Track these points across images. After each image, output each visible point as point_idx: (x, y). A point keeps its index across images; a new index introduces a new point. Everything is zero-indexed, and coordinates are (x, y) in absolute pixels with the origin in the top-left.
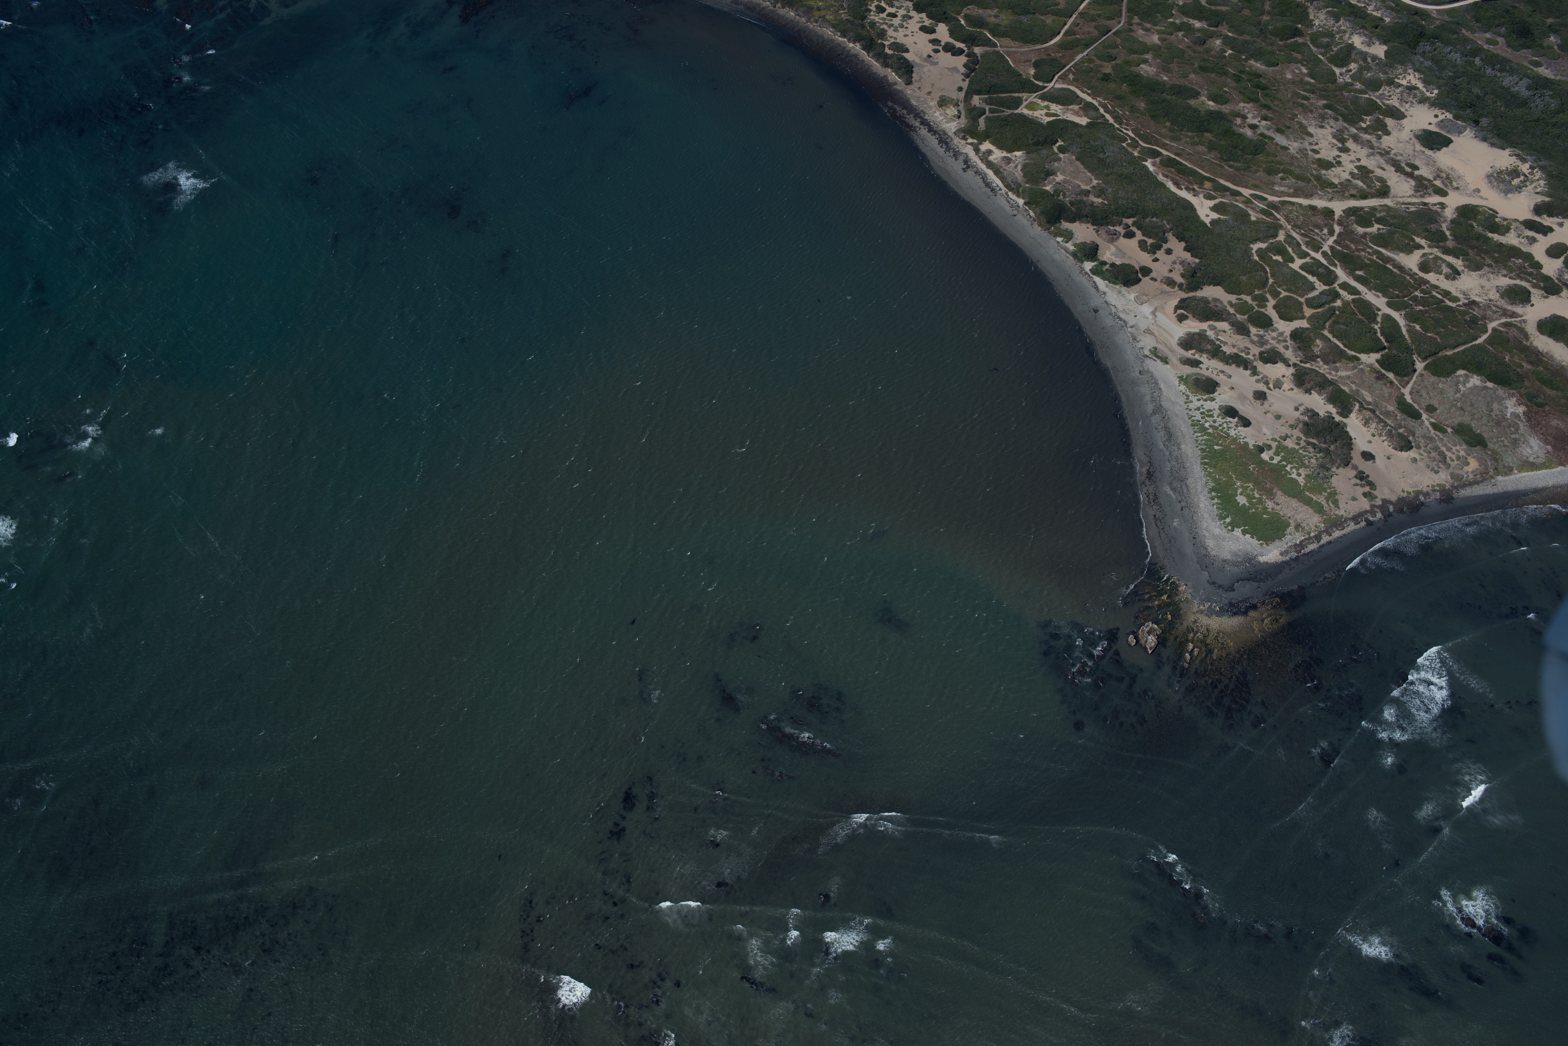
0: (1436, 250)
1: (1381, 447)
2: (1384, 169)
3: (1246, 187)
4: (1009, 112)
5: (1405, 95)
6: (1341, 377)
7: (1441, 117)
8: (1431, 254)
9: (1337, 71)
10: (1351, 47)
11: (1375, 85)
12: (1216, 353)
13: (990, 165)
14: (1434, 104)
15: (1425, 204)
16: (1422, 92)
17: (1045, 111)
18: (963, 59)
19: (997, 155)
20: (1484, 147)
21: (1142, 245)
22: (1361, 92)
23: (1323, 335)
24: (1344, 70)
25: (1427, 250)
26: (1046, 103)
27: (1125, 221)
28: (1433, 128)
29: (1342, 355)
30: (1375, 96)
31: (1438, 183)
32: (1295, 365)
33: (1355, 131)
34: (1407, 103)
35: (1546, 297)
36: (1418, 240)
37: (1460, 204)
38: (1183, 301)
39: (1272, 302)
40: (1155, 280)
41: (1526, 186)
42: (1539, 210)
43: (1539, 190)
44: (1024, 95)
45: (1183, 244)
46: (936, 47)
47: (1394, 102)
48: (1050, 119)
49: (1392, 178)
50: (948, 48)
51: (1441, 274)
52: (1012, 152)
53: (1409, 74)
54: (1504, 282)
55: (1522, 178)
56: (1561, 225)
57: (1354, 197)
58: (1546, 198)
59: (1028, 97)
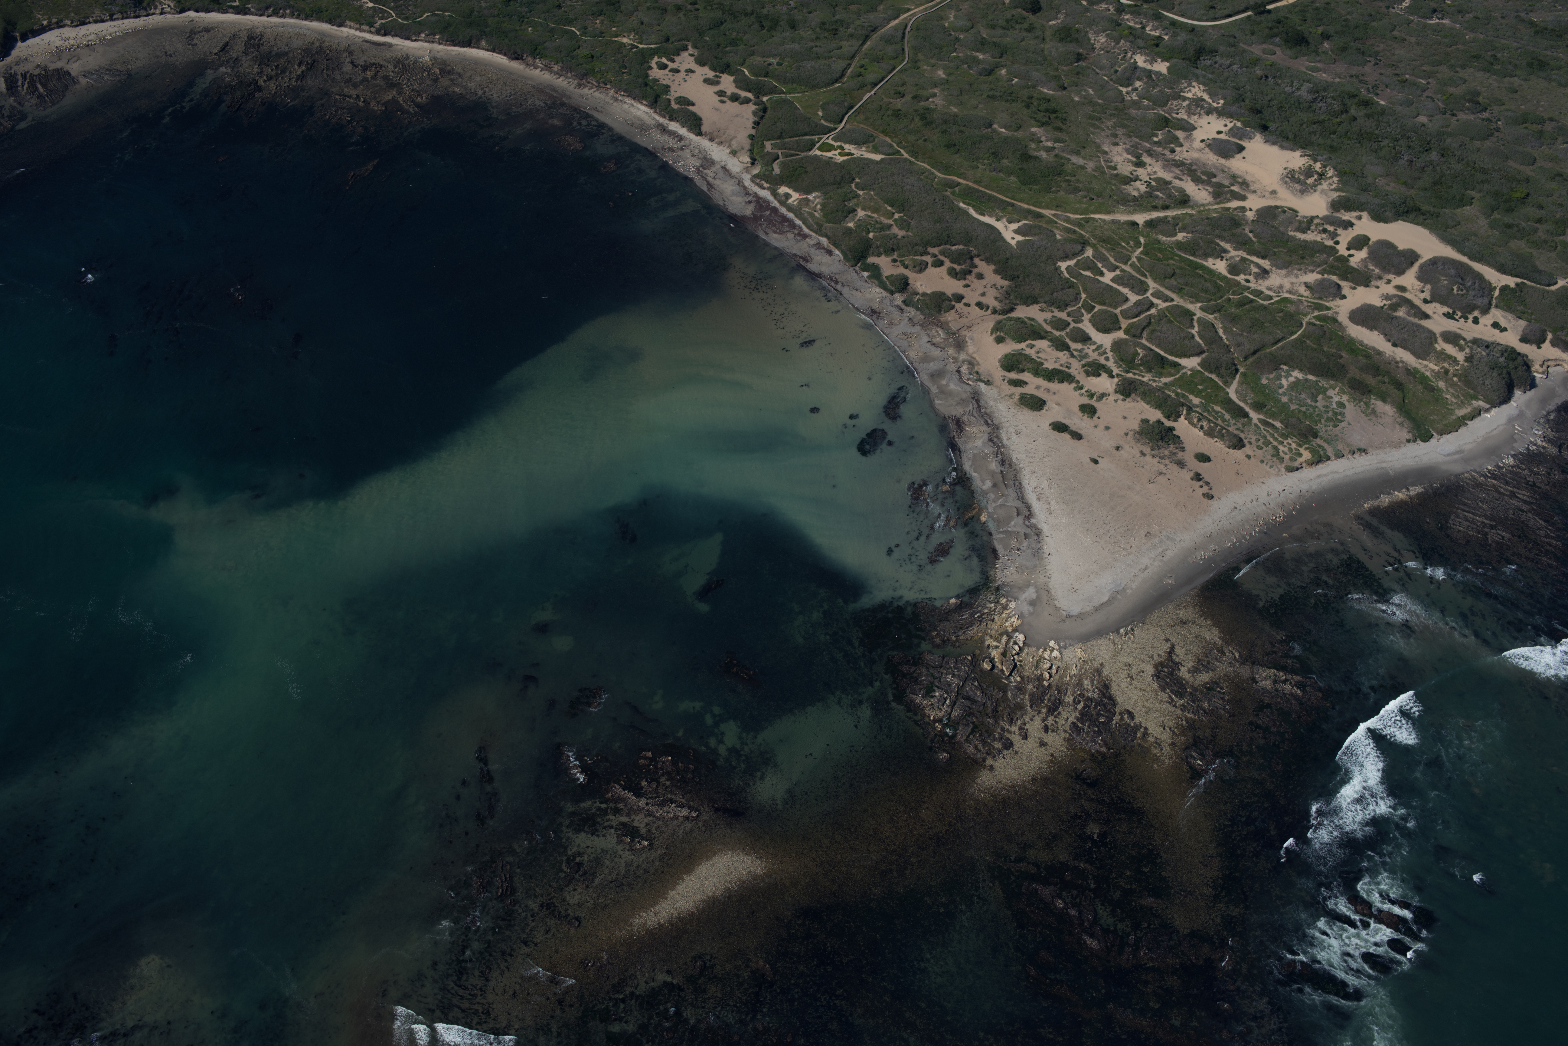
0: (1243, 252)
1: (1215, 447)
2: (1181, 180)
3: (1048, 208)
4: (803, 155)
5: (1193, 107)
6: (1165, 384)
7: (1230, 125)
8: (1238, 256)
9: (1124, 90)
10: (1135, 67)
11: (1162, 101)
12: (1038, 370)
13: (790, 209)
14: (1221, 113)
15: (1228, 209)
16: (1210, 104)
17: (839, 151)
18: (752, 107)
19: (795, 196)
20: (1275, 149)
21: (953, 273)
22: (1148, 108)
23: (1142, 344)
24: (1130, 89)
25: (1233, 253)
26: (839, 143)
27: (931, 250)
28: (1224, 137)
29: (1163, 361)
30: (1164, 111)
31: (1235, 188)
32: (1118, 375)
33: (1148, 145)
34: (1195, 115)
35: (1354, 288)
36: (1223, 244)
37: (1260, 207)
38: (999, 323)
39: (1087, 317)
40: (969, 305)
41: (1321, 184)
42: (1336, 206)
43: (1332, 187)
44: (816, 137)
45: (992, 267)
46: (722, 98)
47: (1183, 115)
48: (845, 158)
49: (1190, 188)
50: (735, 98)
51: (1250, 274)
52: (809, 193)
53: (1194, 87)
54: (1312, 277)
55: (1316, 176)
56: (1360, 218)
57: (1155, 208)
58: (1342, 194)
59: (821, 139)
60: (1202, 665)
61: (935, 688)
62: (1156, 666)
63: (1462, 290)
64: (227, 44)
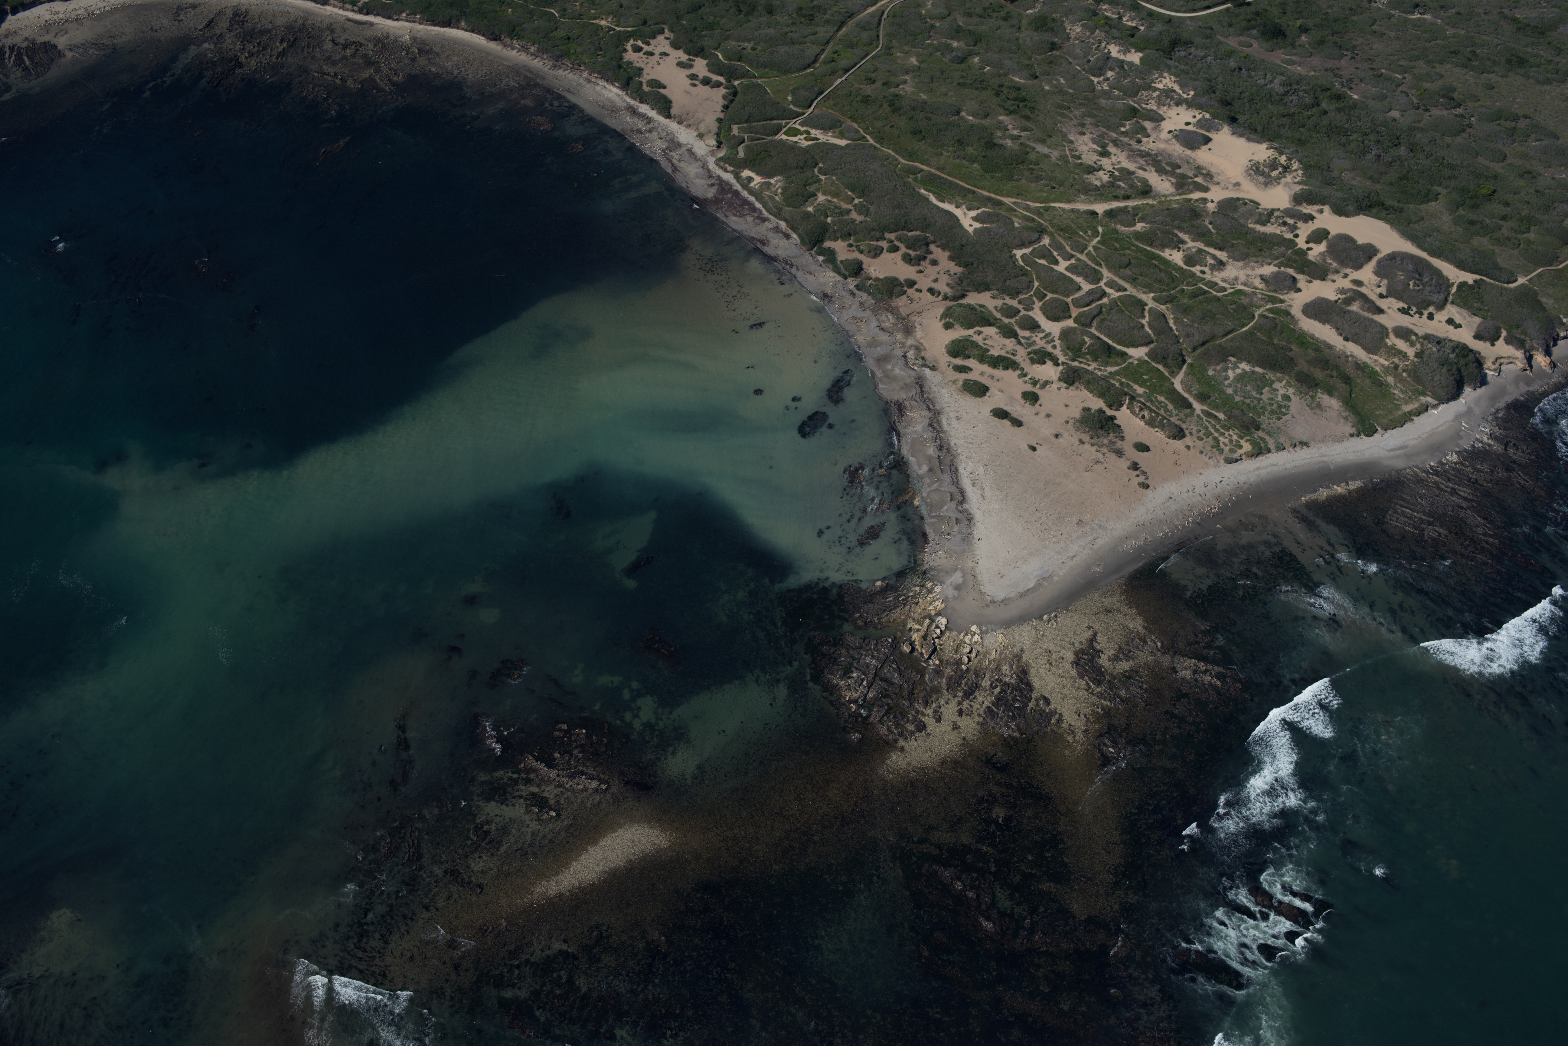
0: (1202, 244)
1: (1156, 437)
2: (1145, 170)
3: (1008, 196)
4: (768, 139)
5: (1163, 98)
6: (1111, 373)
7: (1199, 117)
8: (1195, 247)
9: (1096, 80)
10: (1108, 57)
11: (1133, 92)
12: (984, 357)
13: (751, 192)
14: (1190, 104)
15: (1190, 200)
16: (1180, 95)
17: (805, 135)
18: (723, 91)
19: (757, 180)
20: (1242, 142)
21: (907, 259)
22: (1118, 98)
23: (1091, 333)
24: (1102, 79)
25: (1191, 244)
26: (805, 128)
27: (887, 235)
28: (1192, 128)
29: (1109, 350)
30: (1134, 101)
31: (1199, 180)
32: (1063, 363)
33: (1114, 135)
34: (1164, 105)
35: (1310, 282)
36: (1182, 236)
37: (1222, 198)
38: (949, 309)
39: (1038, 305)
40: (921, 291)
41: (1285, 177)
42: (1298, 199)
43: (1296, 180)
44: (784, 123)
45: (947, 254)
46: (694, 82)
47: (1153, 106)
48: (810, 143)
49: (1153, 178)
50: (706, 82)
51: (1206, 266)
52: (771, 177)
53: (1165, 78)
54: (1268, 270)
55: (1280, 169)
56: (1321, 211)
57: (1116, 198)
58: (1305, 187)
59: (788, 123)
60: (1122, 653)
61: (854, 670)
62: (1076, 654)
63: (1418, 286)
64: (212, 21)
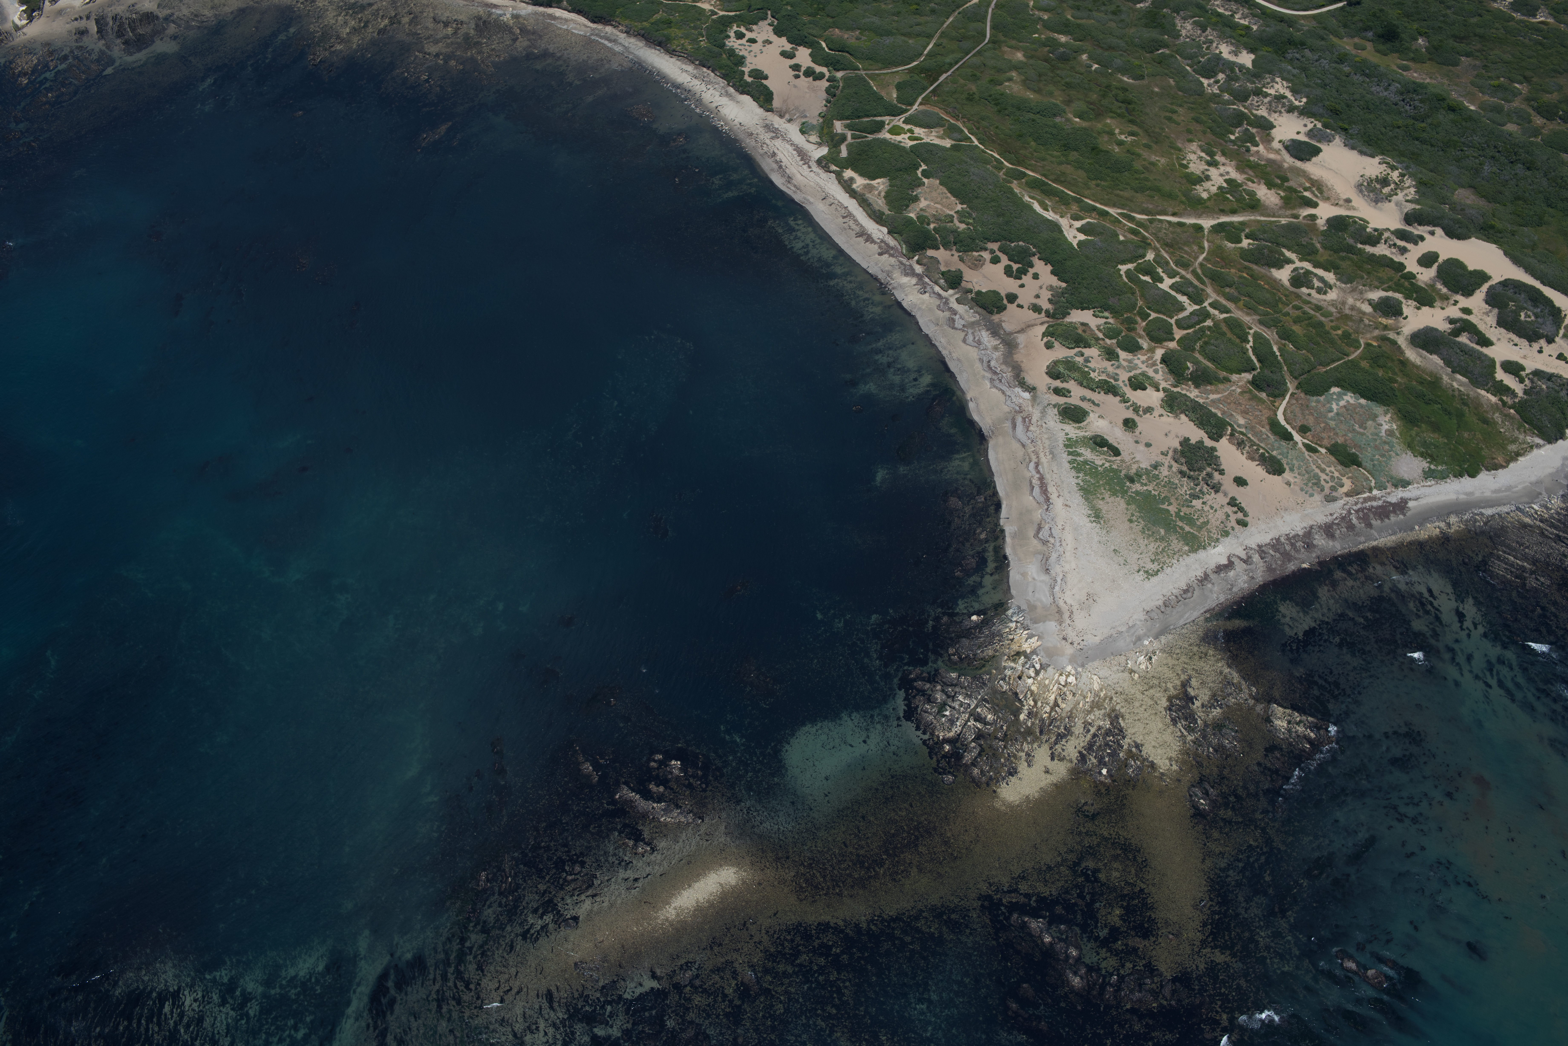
0: (1307, 263)
1: (1254, 471)
2: (1253, 182)
3: (1114, 206)
4: (871, 137)
5: (1274, 105)
6: (1212, 401)
7: (1310, 126)
8: (1302, 268)
9: (1205, 82)
10: (1218, 57)
11: (1242, 96)
12: (1085, 381)
13: (853, 194)
14: (1304, 112)
16: (1290, 101)
17: (909, 135)
18: (824, 84)
19: (860, 182)
20: (1353, 155)
21: (1008, 272)
22: (1229, 102)
23: (1194, 356)
24: (1212, 81)
25: (1298, 264)
26: (910, 127)
27: (990, 246)
28: (1302, 138)
29: (1212, 376)
30: (1244, 106)
31: (1308, 194)
32: (1164, 390)
33: (1223, 143)
34: (1275, 112)
35: (1418, 308)
36: (1288, 254)
37: (1331, 216)
38: (1051, 327)
39: (1141, 325)
40: (1022, 307)
41: (1396, 194)
42: (1410, 219)
43: (1409, 198)
44: (887, 119)
45: (1050, 268)
46: (797, 73)
47: (1263, 112)
48: (915, 142)
49: (1263, 193)
50: (809, 73)
51: (1313, 288)
52: (874, 179)
53: (1277, 83)
54: (1376, 295)
55: (1392, 186)
56: (1432, 233)
57: (1223, 212)
58: (1418, 207)
59: (893, 120)
60: (1214, 700)
61: (948, 708)
62: (1170, 699)
63: (1529, 317)
